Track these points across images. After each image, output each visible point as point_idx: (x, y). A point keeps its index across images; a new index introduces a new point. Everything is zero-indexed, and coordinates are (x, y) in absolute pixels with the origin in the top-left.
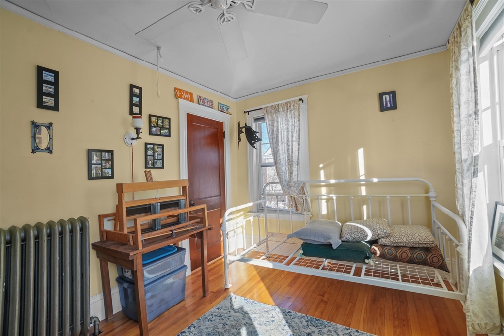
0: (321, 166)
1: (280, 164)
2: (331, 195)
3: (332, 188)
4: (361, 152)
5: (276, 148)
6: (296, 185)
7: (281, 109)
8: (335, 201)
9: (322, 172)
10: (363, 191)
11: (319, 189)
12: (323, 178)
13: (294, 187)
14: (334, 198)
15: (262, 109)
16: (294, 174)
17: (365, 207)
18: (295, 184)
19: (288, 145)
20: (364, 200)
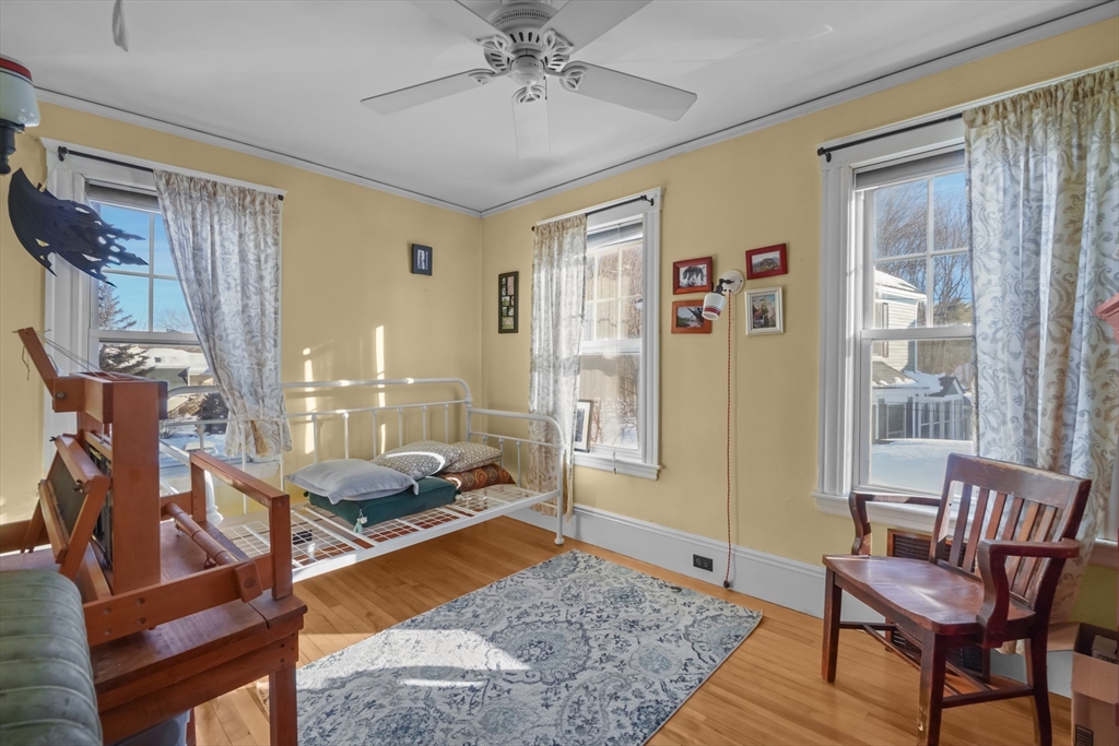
0: (307, 352)
1: (227, 342)
2: (339, 412)
3: (329, 398)
4: (380, 332)
5: (214, 296)
6: (274, 394)
7: (221, 198)
8: (346, 421)
9: (308, 365)
10: (382, 400)
11: (301, 400)
12: (309, 377)
13: (271, 398)
14: (347, 416)
15: (151, 170)
16: (268, 368)
17: (383, 427)
18: (273, 391)
19: (245, 295)
20: (382, 416)
